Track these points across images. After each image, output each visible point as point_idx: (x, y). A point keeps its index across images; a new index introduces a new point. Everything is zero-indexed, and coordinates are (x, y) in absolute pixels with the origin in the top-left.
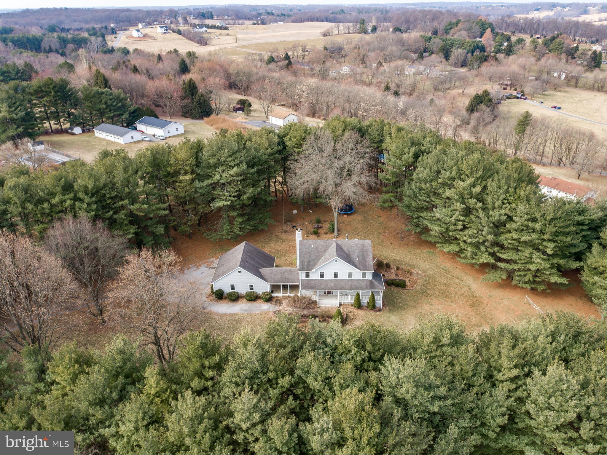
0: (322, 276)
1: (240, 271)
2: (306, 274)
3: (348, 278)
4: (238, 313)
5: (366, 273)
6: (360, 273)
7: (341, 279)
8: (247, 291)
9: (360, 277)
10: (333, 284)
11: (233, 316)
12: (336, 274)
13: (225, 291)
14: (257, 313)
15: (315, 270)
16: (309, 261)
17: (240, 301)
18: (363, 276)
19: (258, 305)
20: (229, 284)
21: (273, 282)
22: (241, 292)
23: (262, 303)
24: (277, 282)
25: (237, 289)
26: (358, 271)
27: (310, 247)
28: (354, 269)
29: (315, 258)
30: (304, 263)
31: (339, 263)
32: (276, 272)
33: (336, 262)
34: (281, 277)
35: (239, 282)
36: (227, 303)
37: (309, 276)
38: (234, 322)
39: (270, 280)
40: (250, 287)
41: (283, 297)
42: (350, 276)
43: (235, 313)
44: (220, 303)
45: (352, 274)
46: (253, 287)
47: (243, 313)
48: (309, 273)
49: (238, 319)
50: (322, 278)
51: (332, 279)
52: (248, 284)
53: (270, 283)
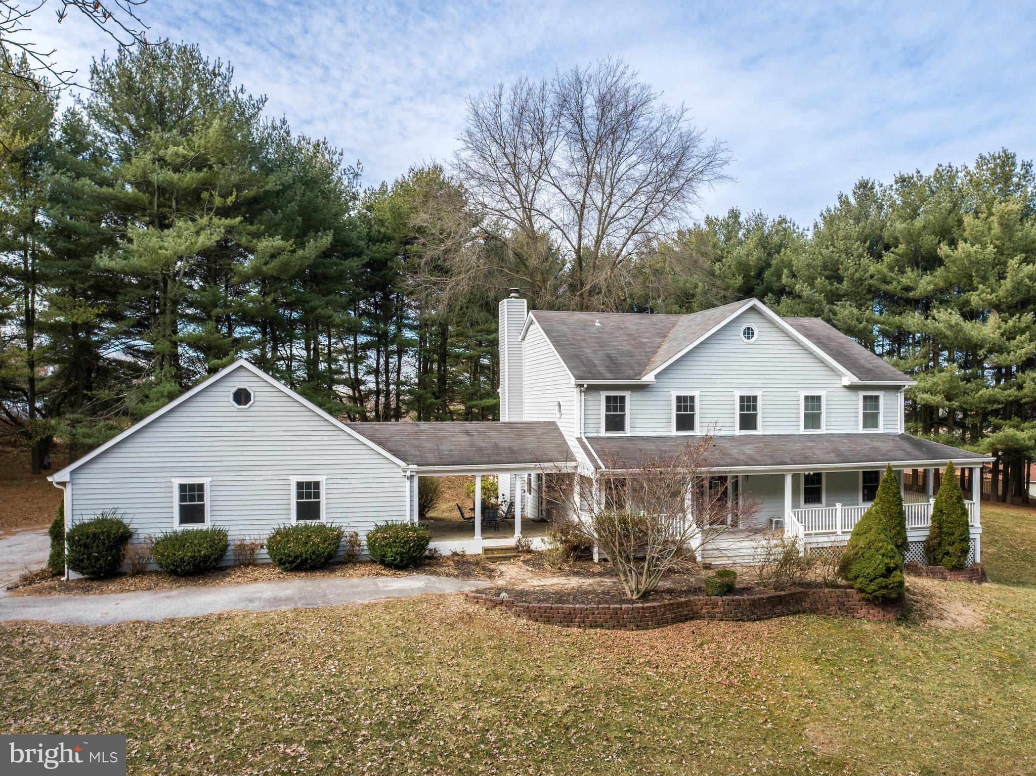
0: (685, 421)
1: (245, 390)
2: (608, 409)
3: (802, 431)
4: (231, 612)
5: (877, 398)
6: (855, 398)
7: (773, 435)
8: (282, 527)
9: (853, 419)
10: (749, 450)
11: (192, 629)
12: (748, 404)
13: (139, 531)
14: (362, 604)
15: (657, 376)
16: (609, 356)
17: (238, 574)
18: (865, 416)
19: (355, 581)
20: (173, 480)
21: (434, 461)
22: (240, 537)
23: (378, 574)
24: (457, 459)
25: (220, 518)
26: (848, 383)
27: (586, 325)
28: (832, 370)
29: (630, 349)
30: (589, 360)
31: (761, 338)
32: (442, 430)
33: (748, 338)
34: (472, 445)
35: (237, 468)
36: (148, 589)
37: (622, 417)
38: (199, 658)
39: (415, 456)
40: (300, 495)
41: (486, 550)
42: (813, 420)
43: (206, 613)
44: (102, 592)
45: (819, 408)
46: (321, 499)
47: (268, 609)
48: (622, 399)
49: (230, 642)
50: (683, 429)
51: (731, 436)
52: (291, 477)
53: (418, 465)
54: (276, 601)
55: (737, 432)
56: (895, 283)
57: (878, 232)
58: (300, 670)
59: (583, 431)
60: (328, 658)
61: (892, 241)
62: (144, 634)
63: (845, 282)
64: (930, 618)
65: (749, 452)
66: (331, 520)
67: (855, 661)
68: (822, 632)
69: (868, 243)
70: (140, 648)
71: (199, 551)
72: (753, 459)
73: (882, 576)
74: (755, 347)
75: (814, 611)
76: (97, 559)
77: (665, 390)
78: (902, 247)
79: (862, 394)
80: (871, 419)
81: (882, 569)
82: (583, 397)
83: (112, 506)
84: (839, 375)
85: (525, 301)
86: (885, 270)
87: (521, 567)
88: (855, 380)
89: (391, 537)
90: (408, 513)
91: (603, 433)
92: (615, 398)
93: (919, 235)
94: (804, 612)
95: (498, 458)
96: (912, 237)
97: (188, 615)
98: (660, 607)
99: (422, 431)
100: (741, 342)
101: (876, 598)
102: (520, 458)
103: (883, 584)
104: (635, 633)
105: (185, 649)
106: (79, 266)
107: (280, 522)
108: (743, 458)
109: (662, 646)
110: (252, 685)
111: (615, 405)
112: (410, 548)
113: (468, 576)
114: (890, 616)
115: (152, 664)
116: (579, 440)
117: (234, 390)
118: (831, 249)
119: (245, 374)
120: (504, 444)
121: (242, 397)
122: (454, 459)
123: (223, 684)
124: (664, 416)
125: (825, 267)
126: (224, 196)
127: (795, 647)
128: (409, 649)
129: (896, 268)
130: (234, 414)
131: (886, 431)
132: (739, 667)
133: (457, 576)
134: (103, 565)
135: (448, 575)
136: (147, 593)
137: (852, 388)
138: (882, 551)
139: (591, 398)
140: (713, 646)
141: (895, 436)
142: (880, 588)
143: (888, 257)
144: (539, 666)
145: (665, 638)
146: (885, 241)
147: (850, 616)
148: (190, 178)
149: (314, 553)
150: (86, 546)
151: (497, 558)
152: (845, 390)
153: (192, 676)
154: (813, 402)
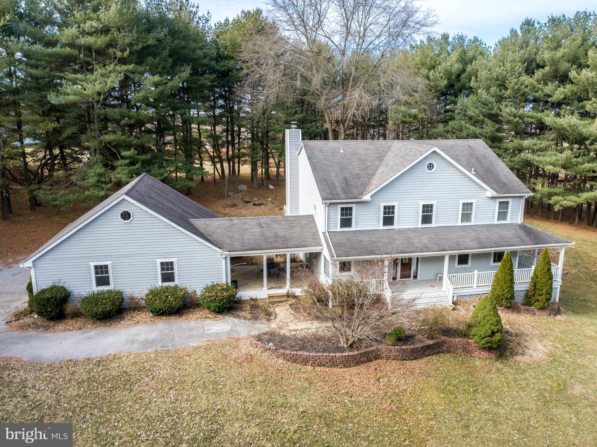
0: (388, 220)
1: (127, 212)
2: (342, 215)
3: (459, 224)
4: (120, 353)
5: (508, 202)
6: (493, 203)
7: (442, 227)
8: (153, 286)
9: (492, 216)
10: (425, 239)
11: (99, 366)
12: (428, 209)
13: (75, 291)
14: (193, 347)
15: (371, 196)
16: (345, 179)
17: (129, 318)
18: (499, 213)
19: (193, 323)
20: (90, 263)
21: (238, 248)
22: (131, 293)
23: (207, 317)
24: (252, 246)
25: (118, 283)
26: (490, 196)
27: (335, 151)
28: (481, 187)
29: (358, 172)
30: (333, 183)
31: (438, 169)
32: (246, 223)
33: (430, 169)
34: (263, 235)
35: (126, 256)
36: (79, 329)
37: (350, 219)
38: (101, 388)
39: (228, 244)
40: (162, 269)
41: (270, 297)
42: (466, 217)
43: (107, 354)
44: (55, 331)
45: (471, 209)
46: (175, 271)
47: (141, 351)
48: (351, 209)
49: (119, 376)
50: (387, 225)
51: (416, 228)
52: (157, 260)
53: (229, 251)
54: (147, 343)
55: (420, 225)
56: (540, 92)
57: (533, 56)
58: (154, 398)
59: (326, 228)
60: (171, 389)
61: (541, 63)
62: (73, 369)
63: (508, 91)
64: (517, 354)
65: (424, 241)
66: (181, 282)
67: (465, 390)
68: (450, 368)
69: (526, 64)
70: (70, 380)
71: (106, 308)
72: (426, 247)
73: (489, 336)
74: (434, 175)
75: (448, 352)
76: (51, 312)
77: (377, 202)
78: (547, 68)
79: (498, 201)
80: (502, 215)
81: (489, 332)
82: (327, 209)
83: (58, 278)
84: (486, 190)
85: (300, 130)
86: (535, 83)
87: (287, 310)
88: (495, 194)
89: (213, 296)
90: (224, 277)
91: (339, 229)
92: (347, 208)
93: (559, 61)
94: (443, 352)
95: (276, 245)
96: (554, 62)
97: (97, 355)
98: (358, 355)
99: (234, 225)
100: (425, 172)
101: (485, 348)
102: (289, 245)
103: (489, 341)
104: (342, 370)
105: (94, 381)
106: (41, 97)
107: (152, 284)
108: (420, 246)
109: (356, 381)
110: (128, 409)
111: (347, 212)
112: (224, 303)
113: (256, 319)
114: (493, 355)
115: (76, 393)
116: (324, 233)
117: (121, 212)
118: (502, 68)
119: (127, 203)
120: (281, 234)
121: (126, 216)
122: (250, 246)
123: (112, 408)
124: (376, 218)
125: (497, 79)
126: (123, 51)
127: (433, 380)
128: (215, 383)
129: (542, 82)
130: (122, 226)
131: (511, 222)
132: (398, 396)
133: (250, 320)
134: (54, 314)
135: (245, 318)
136: (79, 332)
137: (493, 198)
138: (490, 322)
139: (332, 209)
140: (386, 380)
141: (517, 225)
142: (487, 343)
143: (539, 74)
144: (285, 396)
145: (359, 374)
146: (538, 62)
147: (469, 355)
148: (100, 41)
149: (169, 307)
150: (44, 305)
151: (275, 302)
152: (488, 199)
153: (96, 402)
154: (467, 206)
